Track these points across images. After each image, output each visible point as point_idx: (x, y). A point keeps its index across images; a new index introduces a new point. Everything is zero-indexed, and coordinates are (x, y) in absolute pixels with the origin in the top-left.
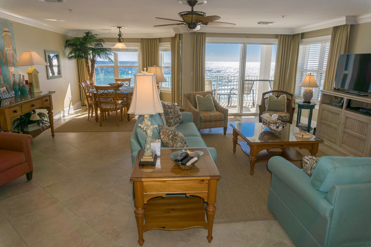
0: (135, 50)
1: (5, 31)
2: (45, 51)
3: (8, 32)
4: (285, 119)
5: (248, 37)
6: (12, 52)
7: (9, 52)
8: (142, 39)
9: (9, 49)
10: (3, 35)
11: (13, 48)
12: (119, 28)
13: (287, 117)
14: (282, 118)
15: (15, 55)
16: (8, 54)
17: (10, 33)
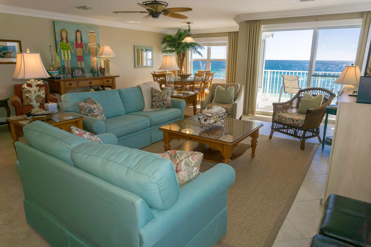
0: (224, 44)
1: (90, 33)
2: (134, 46)
3: (94, 33)
4: (297, 123)
5: (317, 20)
6: (96, 46)
7: (93, 47)
8: (230, 33)
9: (93, 45)
10: (88, 35)
11: (97, 44)
12: (189, 23)
13: (299, 121)
14: (293, 121)
15: (99, 49)
16: (91, 48)
17: (96, 34)
